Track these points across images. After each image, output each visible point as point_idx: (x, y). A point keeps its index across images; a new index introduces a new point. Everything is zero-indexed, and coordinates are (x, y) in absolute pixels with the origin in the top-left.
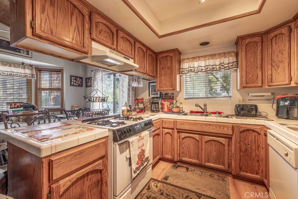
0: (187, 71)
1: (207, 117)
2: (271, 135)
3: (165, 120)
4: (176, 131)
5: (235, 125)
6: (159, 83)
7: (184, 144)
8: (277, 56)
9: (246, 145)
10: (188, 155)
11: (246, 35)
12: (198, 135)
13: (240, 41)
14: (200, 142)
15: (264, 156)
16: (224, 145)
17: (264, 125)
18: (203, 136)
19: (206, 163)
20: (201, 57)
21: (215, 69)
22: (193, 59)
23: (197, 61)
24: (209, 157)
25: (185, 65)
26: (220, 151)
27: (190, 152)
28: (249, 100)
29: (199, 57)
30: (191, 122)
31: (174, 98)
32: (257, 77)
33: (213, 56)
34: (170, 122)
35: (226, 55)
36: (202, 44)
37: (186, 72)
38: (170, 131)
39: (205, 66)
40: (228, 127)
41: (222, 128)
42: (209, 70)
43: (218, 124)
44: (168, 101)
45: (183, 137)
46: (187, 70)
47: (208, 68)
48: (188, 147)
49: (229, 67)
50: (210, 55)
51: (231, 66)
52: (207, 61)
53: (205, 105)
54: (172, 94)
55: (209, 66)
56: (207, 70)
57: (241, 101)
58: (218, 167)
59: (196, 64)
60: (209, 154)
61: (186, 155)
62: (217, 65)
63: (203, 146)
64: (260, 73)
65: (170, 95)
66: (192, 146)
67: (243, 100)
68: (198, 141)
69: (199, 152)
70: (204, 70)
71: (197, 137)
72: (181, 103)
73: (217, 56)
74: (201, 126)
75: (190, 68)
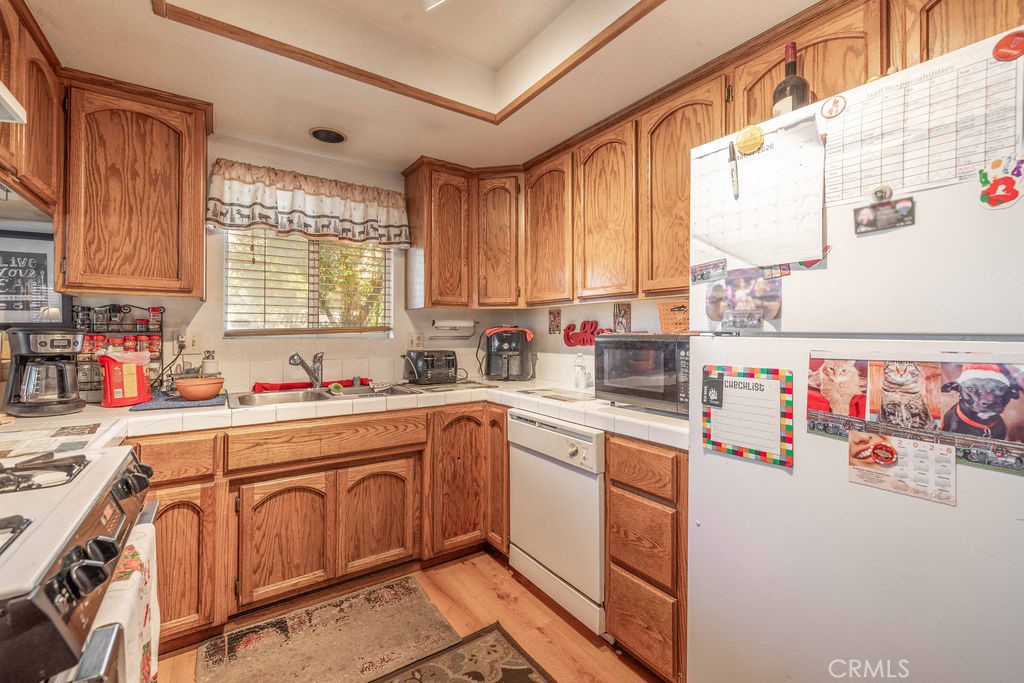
0: (242, 216)
1: (320, 403)
2: (520, 418)
3: (157, 441)
4: (221, 480)
5: (431, 411)
6: (87, 247)
7: (259, 529)
8: (496, 236)
9: (454, 462)
10: (280, 568)
11: (439, 161)
12: (323, 474)
13: (425, 171)
14: (330, 497)
15: (489, 477)
16: (403, 480)
17: (485, 401)
18: (340, 471)
19: (350, 564)
20: (306, 177)
21: (350, 235)
22: (272, 174)
23: (284, 189)
24: (359, 539)
25: (235, 191)
26: (391, 503)
27: (288, 551)
28: (431, 339)
29: (295, 177)
30: (298, 426)
31: (167, 332)
32: (460, 280)
33: (344, 188)
34: (190, 449)
35: (382, 197)
36: (317, 134)
37: (238, 221)
38: (192, 492)
39: (319, 217)
40: (415, 422)
41: (402, 428)
42: (332, 232)
43: (392, 416)
44: (129, 344)
45: (258, 498)
46: (246, 212)
47: (332, 227)
48: (278, 535)
49: (389, 238)
50: (335, 181)
51: (395, 236)
52: (327, 201)
53: (318, 359)
54: (154, 309)
55: (333, 220)
56: (325, 231)
57: (416, 342)
58: (387, 560)
59: (282, 199)
60: (360, 527)
61: (271, 573)
62: (355, 223)
63: (341, 507)
64: (464, 270)
65: (137, 314)
66: (296, 524)
67: (419, 338)
68: (322, 495)
69: (324, 535)
70: (311, 230)
71: (318, 481)
72: (209, 355)
73: (357, 193)
74: (339, 434)
75: (258, 210)
